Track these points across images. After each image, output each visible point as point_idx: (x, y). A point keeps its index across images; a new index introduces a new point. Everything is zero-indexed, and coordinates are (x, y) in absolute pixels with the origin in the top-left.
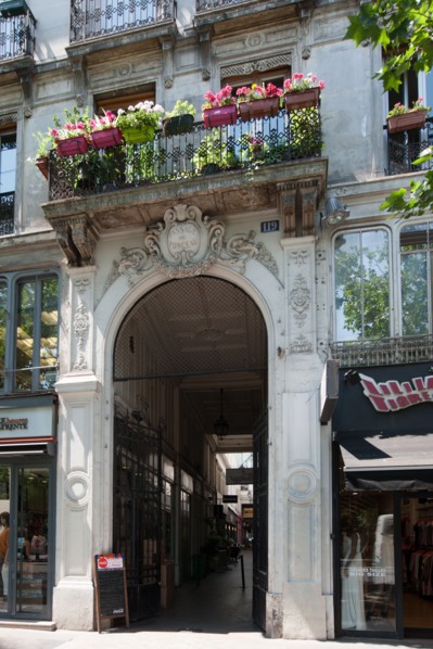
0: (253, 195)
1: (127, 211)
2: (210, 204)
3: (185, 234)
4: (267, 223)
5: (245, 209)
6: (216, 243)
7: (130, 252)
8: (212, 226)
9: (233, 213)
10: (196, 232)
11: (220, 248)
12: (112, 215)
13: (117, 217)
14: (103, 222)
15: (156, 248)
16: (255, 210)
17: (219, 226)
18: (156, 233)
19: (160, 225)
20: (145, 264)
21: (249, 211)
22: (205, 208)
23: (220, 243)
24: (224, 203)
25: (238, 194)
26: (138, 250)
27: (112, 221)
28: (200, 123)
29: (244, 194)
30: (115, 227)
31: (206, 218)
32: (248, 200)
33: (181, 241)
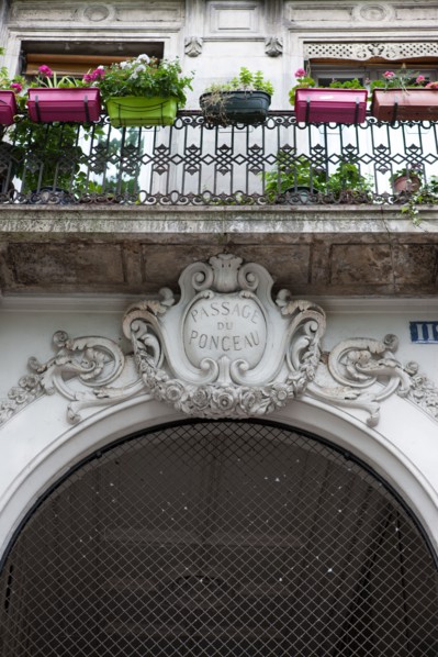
0: (402, 259)
1: (94, 252)
2: (296, 265)
3: (233, 317)
4: (424, 324)
5: (373, 289)
6: (306, 349)
7: (80, 344)
8: (298, 311)
9: (343, 294)
10: (259, 318)
11: (314, 359)
12: (53, 254)
13: (63, 261)
14: (23, 268)
15: (151, 341)
16: (396, 294)
17: (313, 314)
18: (156, 307)
19: (168, 293)
20: (115, 376)
21: (381, 294)
22: (282, 273)
23: (315, 351)
24: (329, 269)
25: (368, 252)
26: (99, 342)
27: (47, 269)
28: (281, 113)
29: (382, 255)
30: (50, 285)
31: (283, 294)
32: (387, 269)
33: (221, 334)
